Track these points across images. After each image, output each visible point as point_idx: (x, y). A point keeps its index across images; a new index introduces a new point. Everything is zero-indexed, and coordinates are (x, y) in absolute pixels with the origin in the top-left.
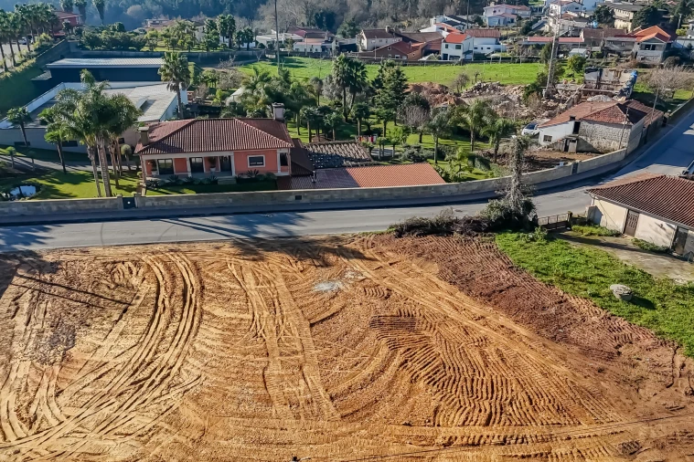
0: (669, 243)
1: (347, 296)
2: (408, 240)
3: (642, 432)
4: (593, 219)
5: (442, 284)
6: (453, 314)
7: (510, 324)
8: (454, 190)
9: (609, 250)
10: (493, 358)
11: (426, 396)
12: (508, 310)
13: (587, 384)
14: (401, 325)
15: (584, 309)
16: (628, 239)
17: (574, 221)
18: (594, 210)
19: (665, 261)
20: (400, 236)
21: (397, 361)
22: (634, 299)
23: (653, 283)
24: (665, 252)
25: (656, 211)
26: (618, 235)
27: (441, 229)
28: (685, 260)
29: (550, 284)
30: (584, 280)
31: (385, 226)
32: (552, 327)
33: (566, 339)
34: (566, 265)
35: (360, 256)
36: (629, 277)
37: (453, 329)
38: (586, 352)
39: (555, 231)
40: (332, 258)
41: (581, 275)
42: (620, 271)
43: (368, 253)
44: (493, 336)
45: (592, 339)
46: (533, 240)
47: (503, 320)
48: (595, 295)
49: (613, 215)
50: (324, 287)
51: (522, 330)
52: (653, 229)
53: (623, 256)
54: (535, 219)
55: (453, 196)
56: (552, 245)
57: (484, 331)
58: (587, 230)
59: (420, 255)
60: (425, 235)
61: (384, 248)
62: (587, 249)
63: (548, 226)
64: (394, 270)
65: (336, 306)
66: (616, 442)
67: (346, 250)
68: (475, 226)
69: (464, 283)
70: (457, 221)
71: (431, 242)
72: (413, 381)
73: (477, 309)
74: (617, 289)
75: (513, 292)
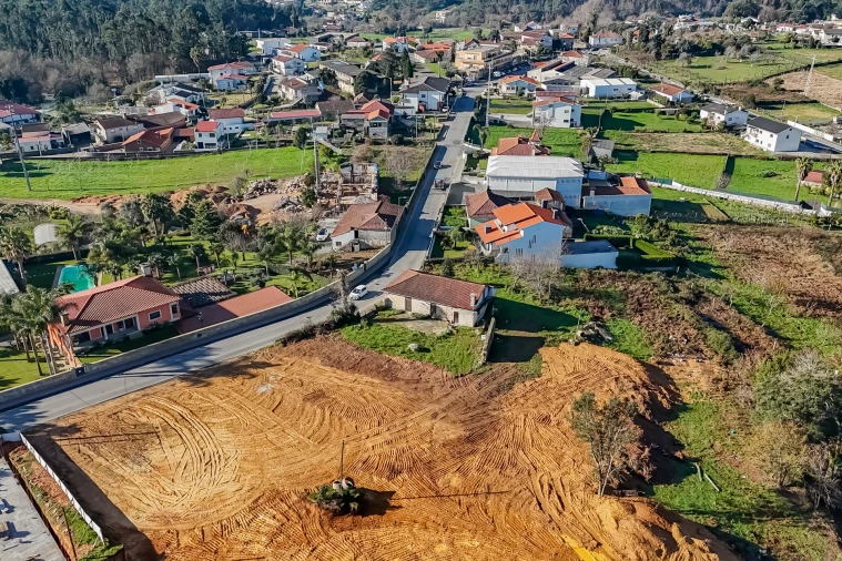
0: (429, 313)
1: (280, 391)
2: (292, 347)
3: (436, 407)
4: (388, 306)
5: (326, 368)
6: (340, 383)
7: (370, 379)
8: (299, 303)
9: (401, 323)
10: (370, 398)
11: (350, 424)
12: (366, 373)
13: (412, 396)
14: (319, 396)
15: (400, 362)
16: (409, 314)
17: (379, 309)
18: (388, 300)
19: (429, 323)
20: (285, 345)
21: (327, 414)
22: (422, 350)
23: (426, 338)
24: (427, 318)
25: (420, 297)
26: (403, 312)
27: (308, 334)
28: (437, 319)
29: (380, 352)
30: (396, 345)
31: (272, 340)
32: (389, 374)
33: (397, 379)
34: (384, 339)
35: (270, 365)
36: (416, 338)
37: (345, 391)
38: (407, 382)
39: (371, 318)
40: (253, 371)
41: (393, 343)
42: (411, 335)
43: (273, 361)
44: (365, 388)
45: (408, 375)
46: (362, 328)
47: (366, 378)
48: (403, 353)
49: (398, 302)
50: (263, 389)
51: (376, 381)
52: (420, 307)
53: (409, 325)
54: (358, 314)
55: (300, 307)
56: (373, 328)
57: (360, 387)
58: (387, 313)
59: (305, 355)
60: (299, 340)
61: (281, 356)
62: (391, 326)
63: (365, 316)
64: (295, 368)
65: (278, 398)
66: (429, 415)
67: (258, 363)
68: (328, 327)
69: (338, 364)
70: (315, 327)
71: (305, 344)
72: (340, 419)
73: (351, 377)
74: (413, 346)
75: (364, 361)
